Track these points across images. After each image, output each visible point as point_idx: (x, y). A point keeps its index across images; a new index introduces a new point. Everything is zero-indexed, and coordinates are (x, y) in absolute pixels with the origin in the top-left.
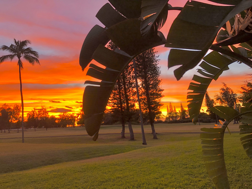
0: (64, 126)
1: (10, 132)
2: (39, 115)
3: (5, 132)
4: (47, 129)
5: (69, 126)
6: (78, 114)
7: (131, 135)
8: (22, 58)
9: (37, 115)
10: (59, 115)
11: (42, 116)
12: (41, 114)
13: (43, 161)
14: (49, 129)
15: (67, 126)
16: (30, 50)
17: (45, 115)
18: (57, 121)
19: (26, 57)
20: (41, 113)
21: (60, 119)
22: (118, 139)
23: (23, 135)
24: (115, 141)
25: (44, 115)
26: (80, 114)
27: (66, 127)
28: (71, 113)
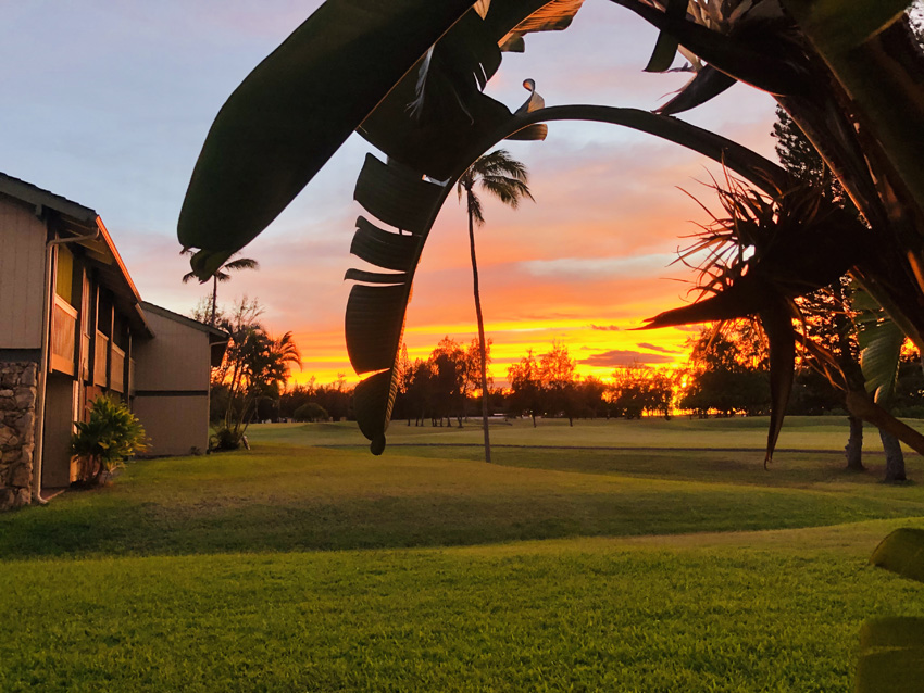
0: (634, 414)
1: (463, 424)
2: (545, 372)
3: (449, 425)
4: (574, 421)
5: (650, 412)
6: (681, 373)
7: (889, 460)
8: (478, 188)
9: (537, 372)
10: (614, 375)
11: (556, 376)
12: (552, 371)
13: (518, 525)
14: (580, 420)
15: (644, 414)
16: (502, 158)
17: (565, 372)
18: (606, 396)
19: (490, 183)
20: (551, 365)
21: (618, 390)
22: (832, 473)
23: (487, 439)
24: (817, 480)
25: (560, 372)
26: (686, 371)
27: (639, 416)
28: (657, 367)
